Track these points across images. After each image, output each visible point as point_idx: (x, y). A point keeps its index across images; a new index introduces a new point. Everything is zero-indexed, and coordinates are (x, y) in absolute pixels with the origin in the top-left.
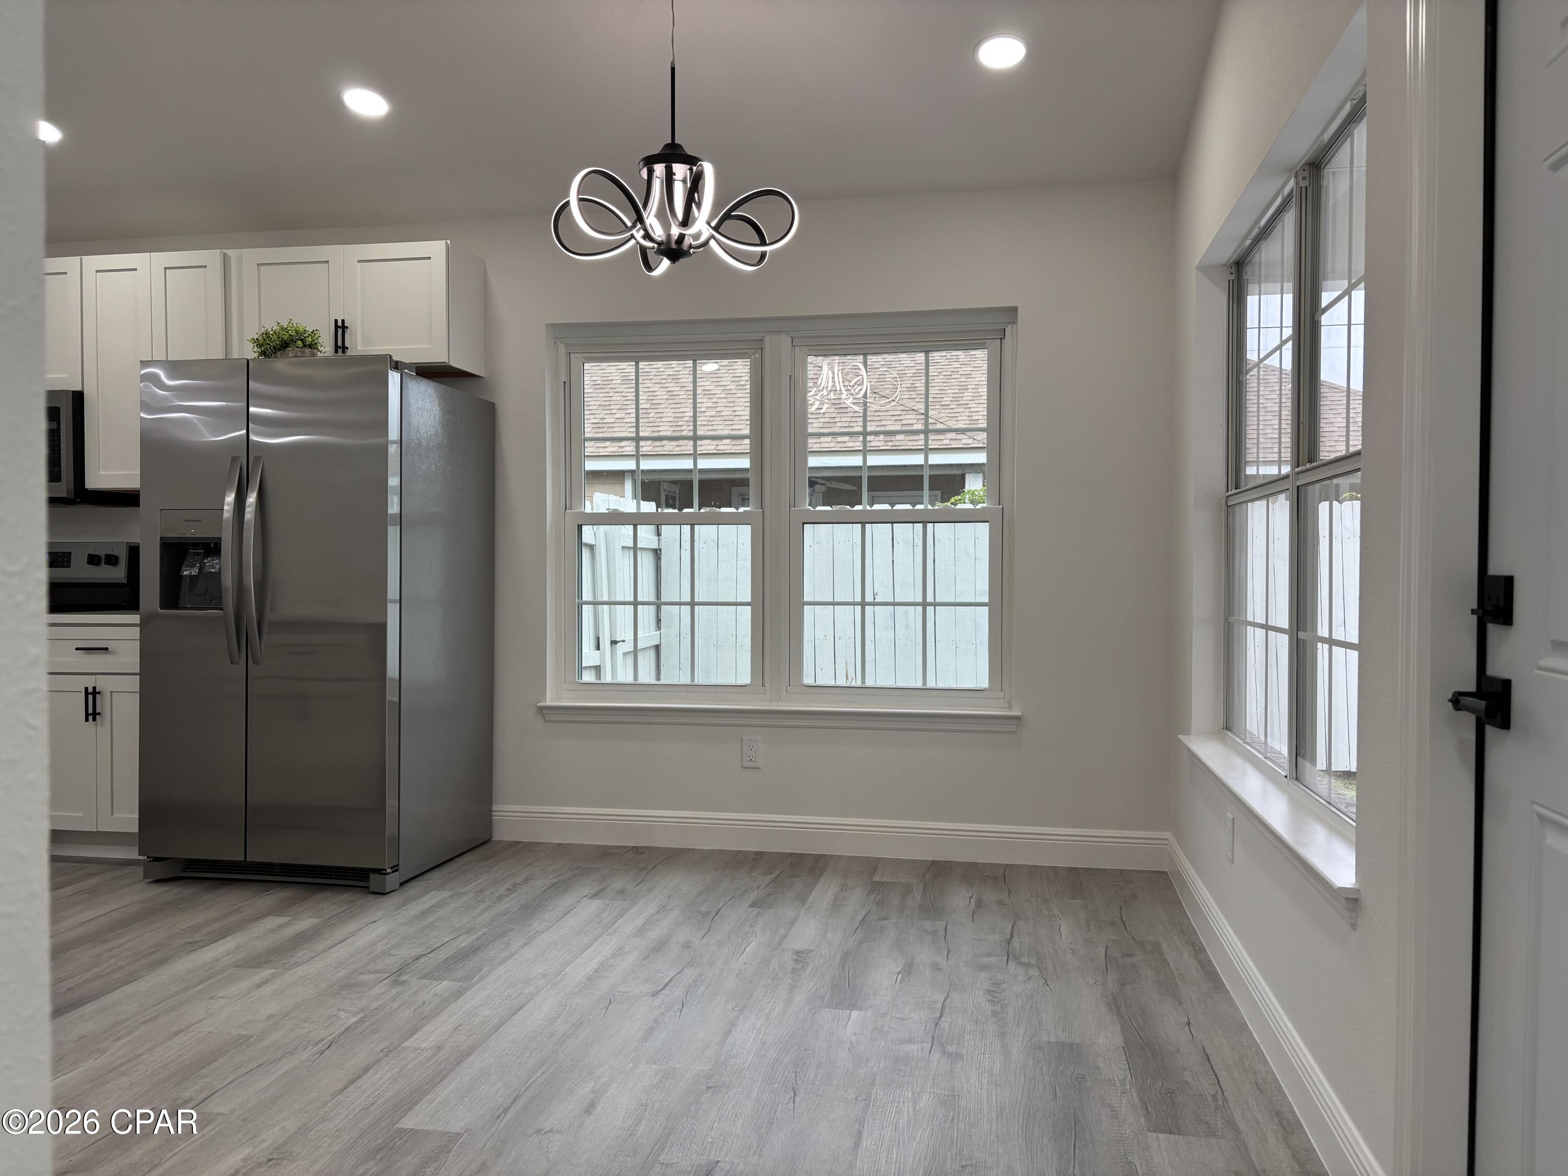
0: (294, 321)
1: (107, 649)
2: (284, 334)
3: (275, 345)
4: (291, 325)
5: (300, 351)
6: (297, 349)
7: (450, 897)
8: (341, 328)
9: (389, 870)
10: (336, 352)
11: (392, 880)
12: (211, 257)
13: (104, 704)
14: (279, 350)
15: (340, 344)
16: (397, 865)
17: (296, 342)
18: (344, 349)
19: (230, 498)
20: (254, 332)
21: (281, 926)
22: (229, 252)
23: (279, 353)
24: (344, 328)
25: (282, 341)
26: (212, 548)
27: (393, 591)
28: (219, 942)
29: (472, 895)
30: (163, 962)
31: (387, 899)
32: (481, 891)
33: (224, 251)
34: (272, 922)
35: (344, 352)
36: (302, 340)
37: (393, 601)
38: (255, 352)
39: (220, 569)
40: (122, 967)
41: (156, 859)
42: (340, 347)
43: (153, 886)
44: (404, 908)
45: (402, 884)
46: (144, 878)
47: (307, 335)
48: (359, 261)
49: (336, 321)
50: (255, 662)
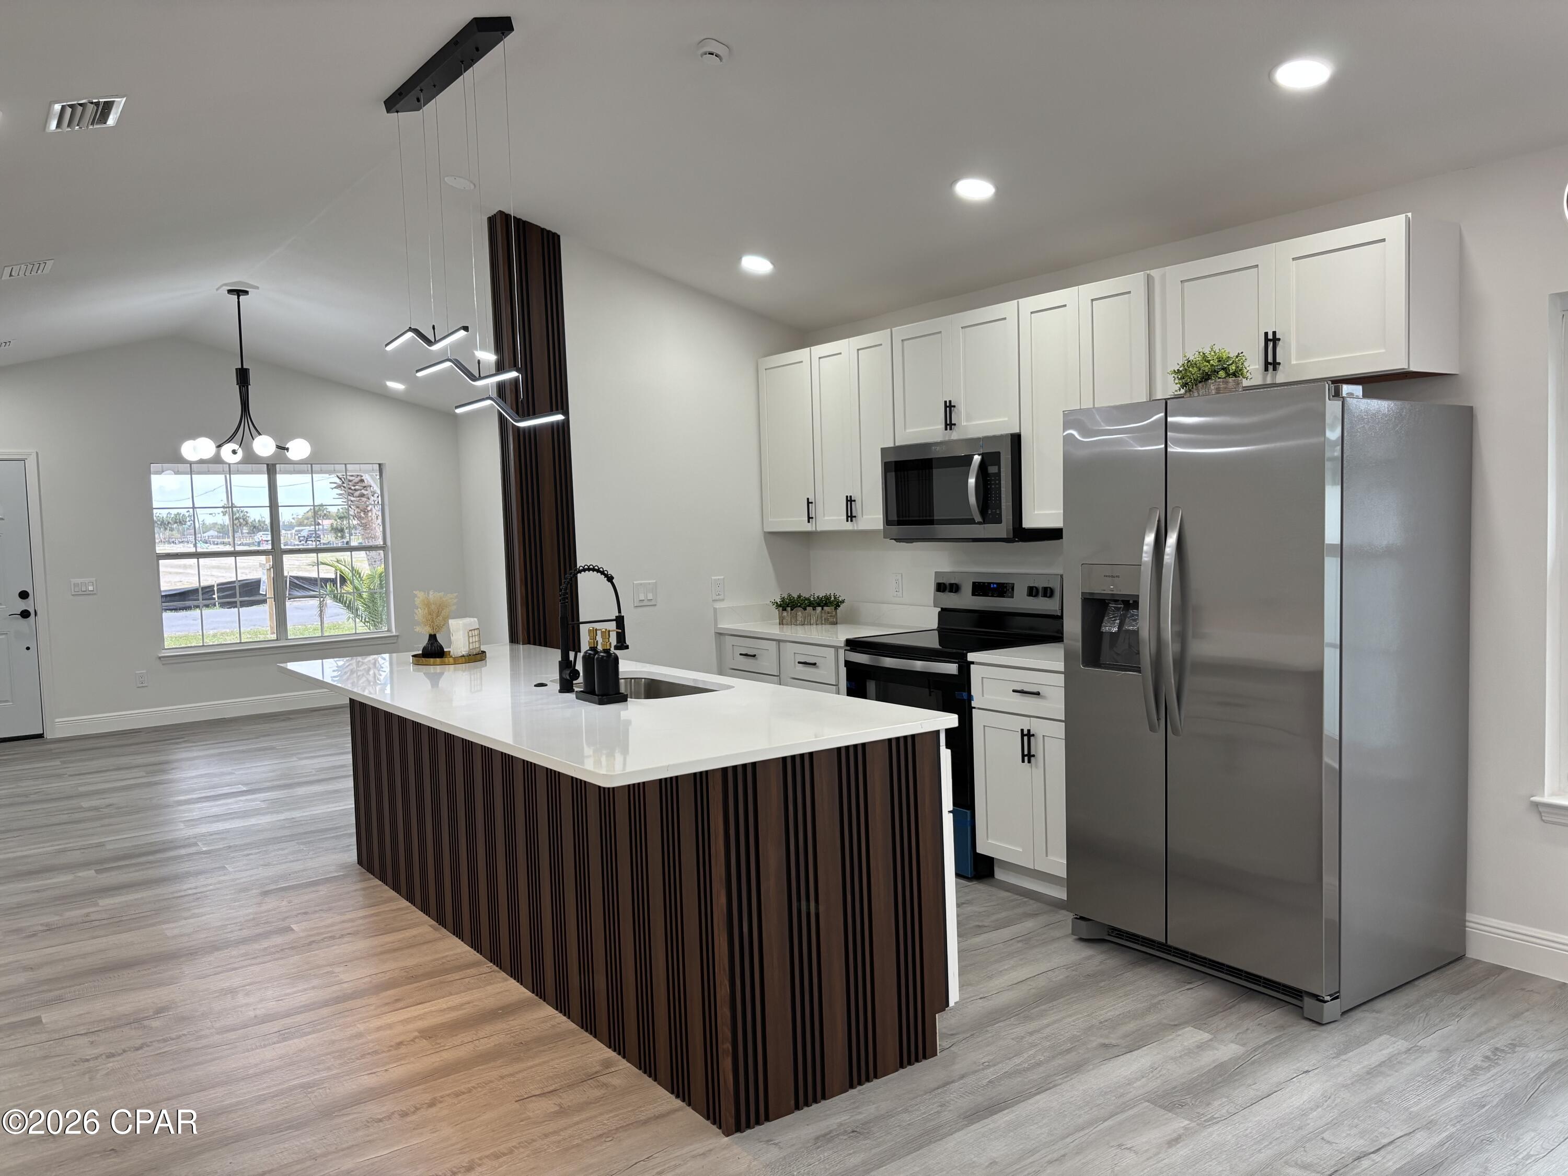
0: (1216, 349)
1: (1038, 694)
2: (1204, 366)
3: (1195, 377)
4: (1213, 354)
5: (1223, 382)
6: (1219, 380)
7: (1406, 1052)
8: (1272, 341)
9: (1328, 998)
10: (1266, 369)
11: (1331, 1009)
12: (1134, 281)
13: (1037, 747)
14: (1200, 382)
15: (1270, 360)
16: (1339, 992)
17: (1218, 373)
18: (1275, 365)
19: (1150, 538)
20: (1176, 363)
21: (1201, 1047)
22: (1153, 272)
23: (1200, 385)
24: (1275, 340)
25: (1203, 373)
26: (1130, 604)
27: (1331, 633)
28: (1134, 1053)
29: (1434, 1055)
30: (1077, 1068)
31: (1324, 1035)
32: (1448, 1051)
33: (1148, 272)
34: (1191, 1036)
35: (1275, 369)
36: (1224, 369)
37: (1332, 645)
38: (1177, 384)
39: (1138, 628)
40: (1039, 1064)
41: (1082, 918)
42: (1271, 364)
43: (1080, 945)
44: (1344, 1057)
45: (1344, 1013)
46: (1073, 934)
47: (1231, 362)
48: (1294, 259)
49: (1266, 334)
50: (1175, 732)
